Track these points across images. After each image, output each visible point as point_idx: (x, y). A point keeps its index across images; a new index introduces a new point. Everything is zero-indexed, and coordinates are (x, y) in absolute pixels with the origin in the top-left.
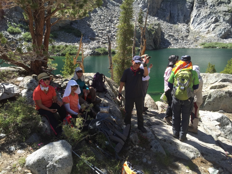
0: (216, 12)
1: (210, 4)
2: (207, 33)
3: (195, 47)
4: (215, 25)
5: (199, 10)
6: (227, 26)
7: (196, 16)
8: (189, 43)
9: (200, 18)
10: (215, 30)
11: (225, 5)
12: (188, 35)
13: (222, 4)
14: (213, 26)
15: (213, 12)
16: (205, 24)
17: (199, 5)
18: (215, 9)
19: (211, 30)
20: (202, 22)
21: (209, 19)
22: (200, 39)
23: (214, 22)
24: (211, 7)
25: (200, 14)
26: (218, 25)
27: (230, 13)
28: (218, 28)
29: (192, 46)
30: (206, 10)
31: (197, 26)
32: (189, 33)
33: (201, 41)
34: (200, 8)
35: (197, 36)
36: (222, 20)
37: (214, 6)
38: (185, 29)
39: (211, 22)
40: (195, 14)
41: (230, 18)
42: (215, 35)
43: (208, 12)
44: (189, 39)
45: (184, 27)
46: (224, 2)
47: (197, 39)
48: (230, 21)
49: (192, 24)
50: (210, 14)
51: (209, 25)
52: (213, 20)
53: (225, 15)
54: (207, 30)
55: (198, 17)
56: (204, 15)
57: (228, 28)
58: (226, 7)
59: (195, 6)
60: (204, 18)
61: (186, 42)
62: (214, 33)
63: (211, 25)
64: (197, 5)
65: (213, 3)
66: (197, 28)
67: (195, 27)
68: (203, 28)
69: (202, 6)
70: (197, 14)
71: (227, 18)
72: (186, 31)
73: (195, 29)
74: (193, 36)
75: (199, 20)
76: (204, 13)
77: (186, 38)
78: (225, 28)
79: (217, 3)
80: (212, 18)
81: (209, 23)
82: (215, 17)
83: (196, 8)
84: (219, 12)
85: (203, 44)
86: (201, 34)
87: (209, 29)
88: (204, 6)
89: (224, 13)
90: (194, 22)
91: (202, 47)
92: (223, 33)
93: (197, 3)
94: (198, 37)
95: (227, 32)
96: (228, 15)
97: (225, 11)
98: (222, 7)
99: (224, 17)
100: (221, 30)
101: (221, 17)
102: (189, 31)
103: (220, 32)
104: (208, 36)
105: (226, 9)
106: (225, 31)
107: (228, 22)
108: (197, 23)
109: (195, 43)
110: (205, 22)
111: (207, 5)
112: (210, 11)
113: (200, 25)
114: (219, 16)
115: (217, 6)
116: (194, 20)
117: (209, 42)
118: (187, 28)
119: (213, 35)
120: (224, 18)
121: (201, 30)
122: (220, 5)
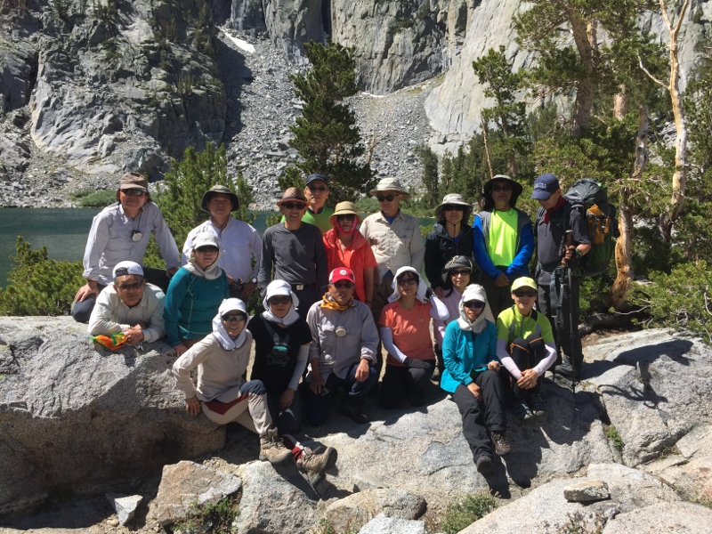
0: (114, 101)
1: (93, 73)
2: (91, 162)
3: (53, 203)
4: (112, 137)
5: (57, 87)
6: (150, 144)
7: (47, 104)
8: (33, 190)
9: (64, 111)
10: (115, 152)
11: (137, 83)
12: (28, 164)
13: (129, 78)
14: (107, 140)
15: (103, 99)
16: (80, 132)
17: (55, 71)
18: (107, 89)
19: (104, 154)
20: (72, 127)
21: (92, 117)
22: (69, 179)
23: (110, 130)
24: (96, 84)
25: (62, 98)
26: (123, 140)
27: (152, 106)
28: (123, 149)
29: (43, 201)
30: (81, 90)
31: (55, 137)
32: (28, 157)
33: (72, 185)
34: (60, 82)
35: (60, 169)
36: (132, 126)
37: (104, 80)
38: (13, 144)
39: (101, 129)
40: (46, 99)
41: (155, 122)
42: (116, 168)
43: (89, 96)
44: (31, 176)
45: (9, 135)
46: (132, 74)
47: (58, 178)
48: (156, 130)
49: (38, 127)
50: (95, 102)
51: (95, 135)
52: (106, 121)
53: (138, 110)
54: (91, 151)
55: (54, 108)
56: (76, 104)
57: (153, 150)
58: (139, 89)
59: (43, 74)
60: (76, 114)
61: (21, 186)
62: (114, 163)
63: (100, 136)
64: (49, 70)
65: (99, 71)
66: (55, 142)
67: (48, 140)
68: (76, 144)
69: (64, 75)
70: (53, 100)
71: (147, 120)
72: (20, 151)
73: (48, 145)
74: (45, 168)
75: (59, 117)
76: (74, 97)
77: (19, 174)
78: (145, 151)
79: (112, 72)
80: (102, 117)
81: (94, 131)
82: (111, 115)
83: (44, 78)
84: (122, 101)
85: (79, 196)
86: (70, 163)
87: (98, 148)
88: (72, 77)
89: (137, 105)
90: (44, 124)
91: (78, 203)
92: (140, 164)
93: (47, 64)
94: (63, 172)
95: (149, 160)
96: (148, 112)
97: (139, 101)
98: (128, 87)
99: (138, 117)
100: (132, 153)
101: (129, 117)
102: (29, 152)
103: (132, 160)
104: (96, 169)
105: (140, 93)
106: (144, 158)
107: (148, 131)
108: (55, 129)
109: (54, 190)
110: (81, 127)
111: (83, 74)
112: (92, 95)
113: (67, 135)
114: (121, 112)
115: (113, 82)
116: (42, 114)
117: (99, 188)
118: (20, 141)
119: (111, 168)
120: (138, 120)
121: (70, 151)
122: (121, 80)
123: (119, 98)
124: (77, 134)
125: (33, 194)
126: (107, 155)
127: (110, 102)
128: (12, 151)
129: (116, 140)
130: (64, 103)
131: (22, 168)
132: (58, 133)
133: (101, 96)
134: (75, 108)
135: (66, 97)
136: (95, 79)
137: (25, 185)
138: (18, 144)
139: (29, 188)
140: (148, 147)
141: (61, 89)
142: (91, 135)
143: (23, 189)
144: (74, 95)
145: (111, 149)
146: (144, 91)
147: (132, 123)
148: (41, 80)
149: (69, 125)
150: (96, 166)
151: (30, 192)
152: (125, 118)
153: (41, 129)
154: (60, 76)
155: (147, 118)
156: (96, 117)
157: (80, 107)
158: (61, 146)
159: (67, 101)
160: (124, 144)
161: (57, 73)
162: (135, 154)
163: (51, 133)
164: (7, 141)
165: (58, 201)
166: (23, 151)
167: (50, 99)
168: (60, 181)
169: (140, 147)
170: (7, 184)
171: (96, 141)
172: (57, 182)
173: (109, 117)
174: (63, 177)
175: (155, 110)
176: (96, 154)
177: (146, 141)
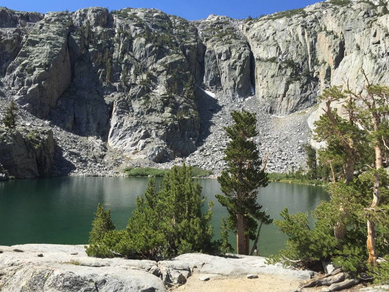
0: (146, 124)
1: (137, 111)
2: (134, 153)
3: (115, 174)
4: (145, 141)
5: (121, 117)
6: (162, 144)
7: (116, 126)
8: (106, 167)
9: (123, 129)
10: (145, 148)
11: (157, 115)
12: (105, 155)
13: (154, 112)
14: (142, 142)
15: (141, 123)
16: (130, 139)
17: (121, 110)
18: (144, 118)
19: (140, 149)
20: (127, 136)
21: (136, 131)
22: (123, 162)
23: (144, 137)
24: (139, 115)
25: (123, 123)
26: (150, 142)
27: (164, 126)
28: (150, 146)
29: (110, 173)
30: (132, 119)
31: (118, 141)
32: (105, 151)
33: (125, 165)
34: (122, 115)
35: (119, 157)
36: (154, 135)
37: (142, 114)
38: (99, 145)
39: (139, 137)
40: (116, 123)
41: (165, 133)
42: (145, 156)
43: (135, 122)
44: (105, 160)
45: (97, 140)
46: (155, 110)
47: (118, 161)
48: (165, 137)
49: (111, 137)
50: (137, 125)
51: (136, 140)
52: (142, 134)
53: (157, 128)
54: (134, 148)
55: (119, 128)
56: (129, 126)
57: (163, 147)
58: (158, 117)
59: (115, 111)
60: (129, 130)
61: (101, 166)
62: (144, 154)
63: (139, 141)
64: (118, 110)
65: (140, 109)
66: (118, 144)
67: (115, 143)
68: (127, 145)
69: (125, 112)
70: (119, 124)
71: (161, 132)
72: (102, 149)
73: (115, 145)
74: (113, 156)
75: (121, 132)
76: (128, 122)
77: (101, 159)
78: (159, 147)
79: (146, 110)
80: (140, 131)
81: (136, 138)
82: (145, 130)
83: (116, 113)
84: (150, 123)
85: (127, 170)
86: (124, 154)
87: (137, 146)
88: (128, 113)
89: (157, 125)
90: (114, 135)
91: (126, 174)
92: (157, 154)
93: (117, 107)
94: (120, 159)
95: (161, 152)
96: (162, 128)
97: (158, 123)
98: (153, 116)
99: (157, 131)
100: (153, 149)
101: (153, 131)
102: (106, 148)
103: (153, 152)
104: (136, 157)
105: (159, 120)
106: (159, 151)
107: (162, 138)
108: (118, 137)
109: (115, 168)
110: (131, 136)
111: (133, 111)
112: (136, 121)
113: (124, 140)
114: (149, 129)
115: (147, 114)
116: (113, 131)
117: (137, 166)
118: (102, 144)
119: (143, 156)
120: (157, 132)
121: (124, 148)
122: (150, 113)
123: (148, 122)
124: (129, 140)
125: (106, 170)
126: (141, 150)
127: (144, 125)
128: (98, 148)
129: (146, 142)
130: (124, 125)
131: (102, 157)
132: (119, 139)
133: (140, 121)
134: (128, 128)
135: (125, 122)
136: (138, 113)
137: (103, 165)
138: (101, 145)
139: (104, 166)
140: (161, 145)
141: (122, 118)
142: (134, 140)
143: (102, 167)
144: (129, 121)
145: (143, 147)
146: (160, 119)
147: (154, 134)
148: (114, 114)
149: (125, 136)
150: (136, 155)
151: (105, 169)
152: (151, 132)
153: (113, 137)
154: (123, 113)
155: (161, 131)
156: (137, 131)
157: (131, 127)
158: (120, 146)
159: (125, 124)
160: (149, 144)
161: (121, 111)
162: (154, 149)
163: (117, 139)
164: (96, 143)
165: (117, 173)
166: (103, 148)
167: (117, 123)
168: (119, 163)
169: (157, 146)
170: (95, 165)
171: (137, 143)
172: (117, 164)
173: (143, 131)
174: (120, 161)
175: (166, 127)
176: (136, 149)
177: (160, 142)
